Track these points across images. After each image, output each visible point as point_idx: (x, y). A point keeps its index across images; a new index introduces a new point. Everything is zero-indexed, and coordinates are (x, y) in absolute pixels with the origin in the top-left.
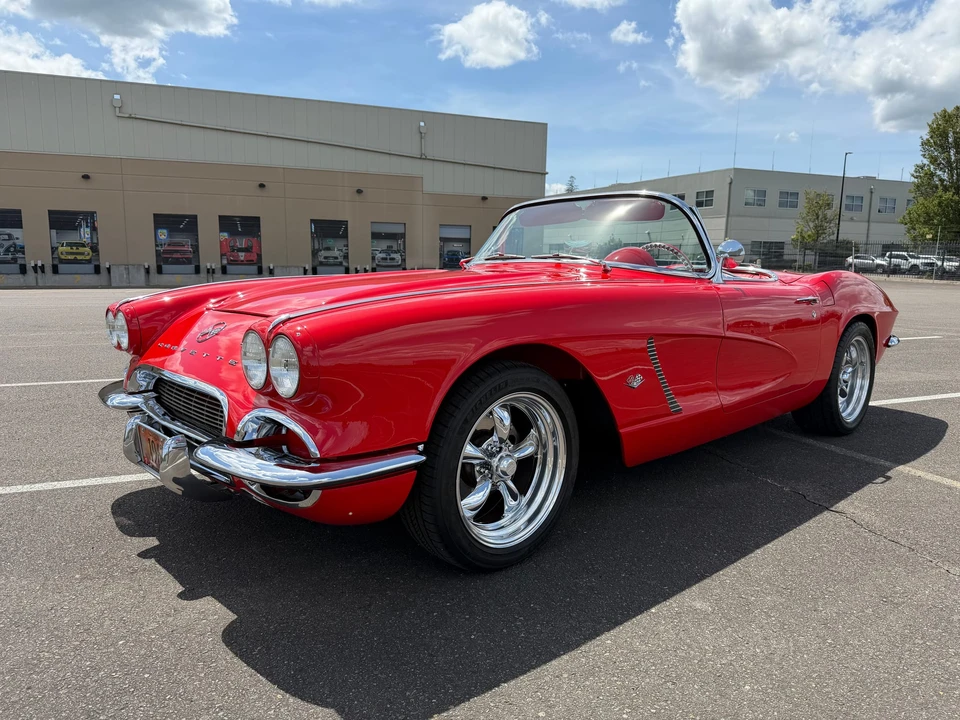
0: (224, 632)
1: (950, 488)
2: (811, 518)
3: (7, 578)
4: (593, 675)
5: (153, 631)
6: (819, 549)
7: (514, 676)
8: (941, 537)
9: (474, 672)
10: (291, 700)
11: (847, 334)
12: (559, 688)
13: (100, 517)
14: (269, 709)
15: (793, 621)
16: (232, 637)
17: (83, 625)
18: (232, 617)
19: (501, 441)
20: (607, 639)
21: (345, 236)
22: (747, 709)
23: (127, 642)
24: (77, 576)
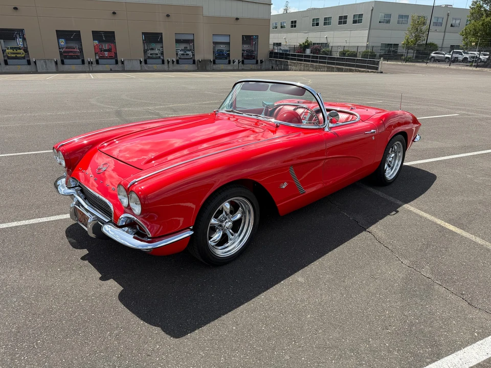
0: (119, 295)
1: (421, 217)
2: (357, 235)
3: (31, 271)
4: (255, 311)
5: (93, 295)
6: (355, 252)
7: (227, 313)
8: (406, 245)
9: (212, 311)
10: (146, 324)
11: (391, 142)
12: (242, 317)
13: (62, 239)
14: (138, 328)
15: (333, 287)
16: (122, 297)
17: (65, 293)
18: (122, 288)
19: (227, 215)
20: (262, 296)
21: (161, 41)
22: (306, 325)
23: (84, 300)
24: (59, 270)
